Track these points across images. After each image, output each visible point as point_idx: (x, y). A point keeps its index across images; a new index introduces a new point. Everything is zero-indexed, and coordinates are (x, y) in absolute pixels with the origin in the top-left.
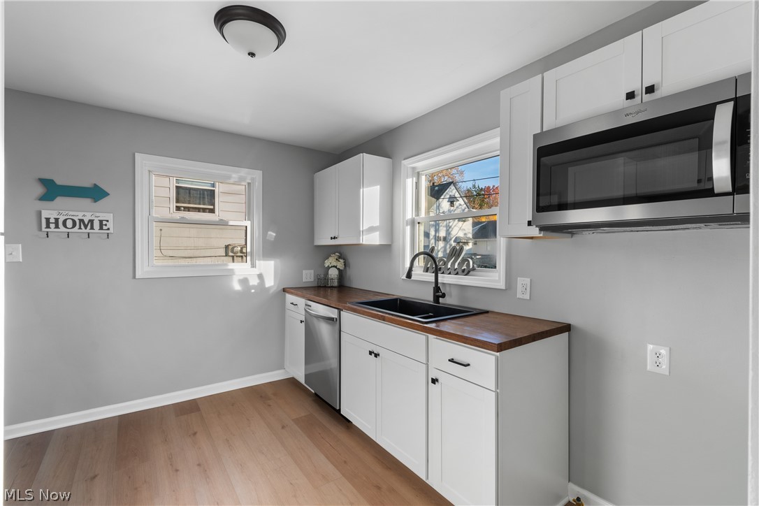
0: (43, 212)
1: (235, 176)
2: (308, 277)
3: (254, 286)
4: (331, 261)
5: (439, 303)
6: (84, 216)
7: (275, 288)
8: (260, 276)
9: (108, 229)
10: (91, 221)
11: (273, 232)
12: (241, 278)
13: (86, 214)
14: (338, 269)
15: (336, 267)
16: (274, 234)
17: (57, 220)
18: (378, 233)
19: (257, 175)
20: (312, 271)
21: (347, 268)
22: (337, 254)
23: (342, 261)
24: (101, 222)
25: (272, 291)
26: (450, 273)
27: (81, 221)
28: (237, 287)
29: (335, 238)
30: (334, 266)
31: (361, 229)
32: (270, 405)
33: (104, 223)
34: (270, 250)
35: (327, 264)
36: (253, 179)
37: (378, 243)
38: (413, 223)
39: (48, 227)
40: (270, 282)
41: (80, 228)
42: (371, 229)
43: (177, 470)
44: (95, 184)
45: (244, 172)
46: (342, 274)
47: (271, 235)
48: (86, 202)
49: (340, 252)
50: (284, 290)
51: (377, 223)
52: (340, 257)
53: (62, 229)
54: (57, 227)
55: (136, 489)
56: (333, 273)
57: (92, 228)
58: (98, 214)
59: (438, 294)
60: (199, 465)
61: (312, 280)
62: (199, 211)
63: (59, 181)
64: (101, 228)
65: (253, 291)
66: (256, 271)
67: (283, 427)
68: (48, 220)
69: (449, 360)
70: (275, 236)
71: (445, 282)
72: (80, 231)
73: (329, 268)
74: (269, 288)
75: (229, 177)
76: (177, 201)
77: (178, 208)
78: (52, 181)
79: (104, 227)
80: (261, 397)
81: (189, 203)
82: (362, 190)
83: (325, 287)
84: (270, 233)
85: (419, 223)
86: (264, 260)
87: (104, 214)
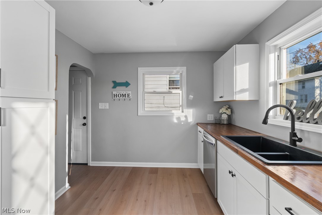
0: (113, 92)
1: (175, 71)
2: (210, 118)
3: (183, 121)
4: (223, 110)
5: (296, 145)
6: (123, 93)
7: (193, 123)
8: (186, 117)
9: (130, 97)
10: (125, 94)
11: (192, 96)
12: (177, 117)
13: (124, 92)
14: (227, 114)
15: (226, 113)
16: (193, 97)
17: (116, 94)
18: (248, 92)
19: (184, 69)
20: (213, 115)
21: (233, 114)
22: (227, 106)
23: (229, 110)
24: (128, 94)
25: (191, 124)
26: (309, 122)
27: (123, 94)
28: (175, 121)
29: (222, 97)
30: (225, 113)
31: (235, 91)
32: (185, 181)
33: (129, 95)
34: (190, 104)
35: (221, 111)
36: (182, 71)
37: (247, 99)
38: (275, 84)
39: (114, 97)
40: (190, 120)
41: (122, 97)
42: (243, 91)
43: (137, 200)
44: (127, 81)
45: (178, 69)
46: (230, 117)
47: (191, 97)
48: (124, 88)
49: (229, 105)
50: (197, 124)
51: (247, 86)
52: (229, 108)
53: (118, 98)
54: (116, 97)
55: (122, 202)
56: (225, 117)
57: (125, 97)
58: (127, 92)
59: (294, 138)
60: (145, 201)
61: (213, 119)
62: (177, 89)
63: (117, 82)
64: (128, 97)
65: (182, 123)
66: (184, 114)
67: (186, 196)
68: (114, 94)
69: (286, 209)
70: (193, 98)
71: (303, 129)
72: (122, 98)
73: (222, 114)
74: (190, 123)
75: (173, 72)
76: (169, 86)
77: (170, 88)
78: (115, 81)
79: (129, 96)
80: (183, 175)
81: (173, 86)
82: (235, 67)
83: (219, 124)
84: (190, 96)
85: (280, 84)
86: (187, 109)
87: (129, 92)
